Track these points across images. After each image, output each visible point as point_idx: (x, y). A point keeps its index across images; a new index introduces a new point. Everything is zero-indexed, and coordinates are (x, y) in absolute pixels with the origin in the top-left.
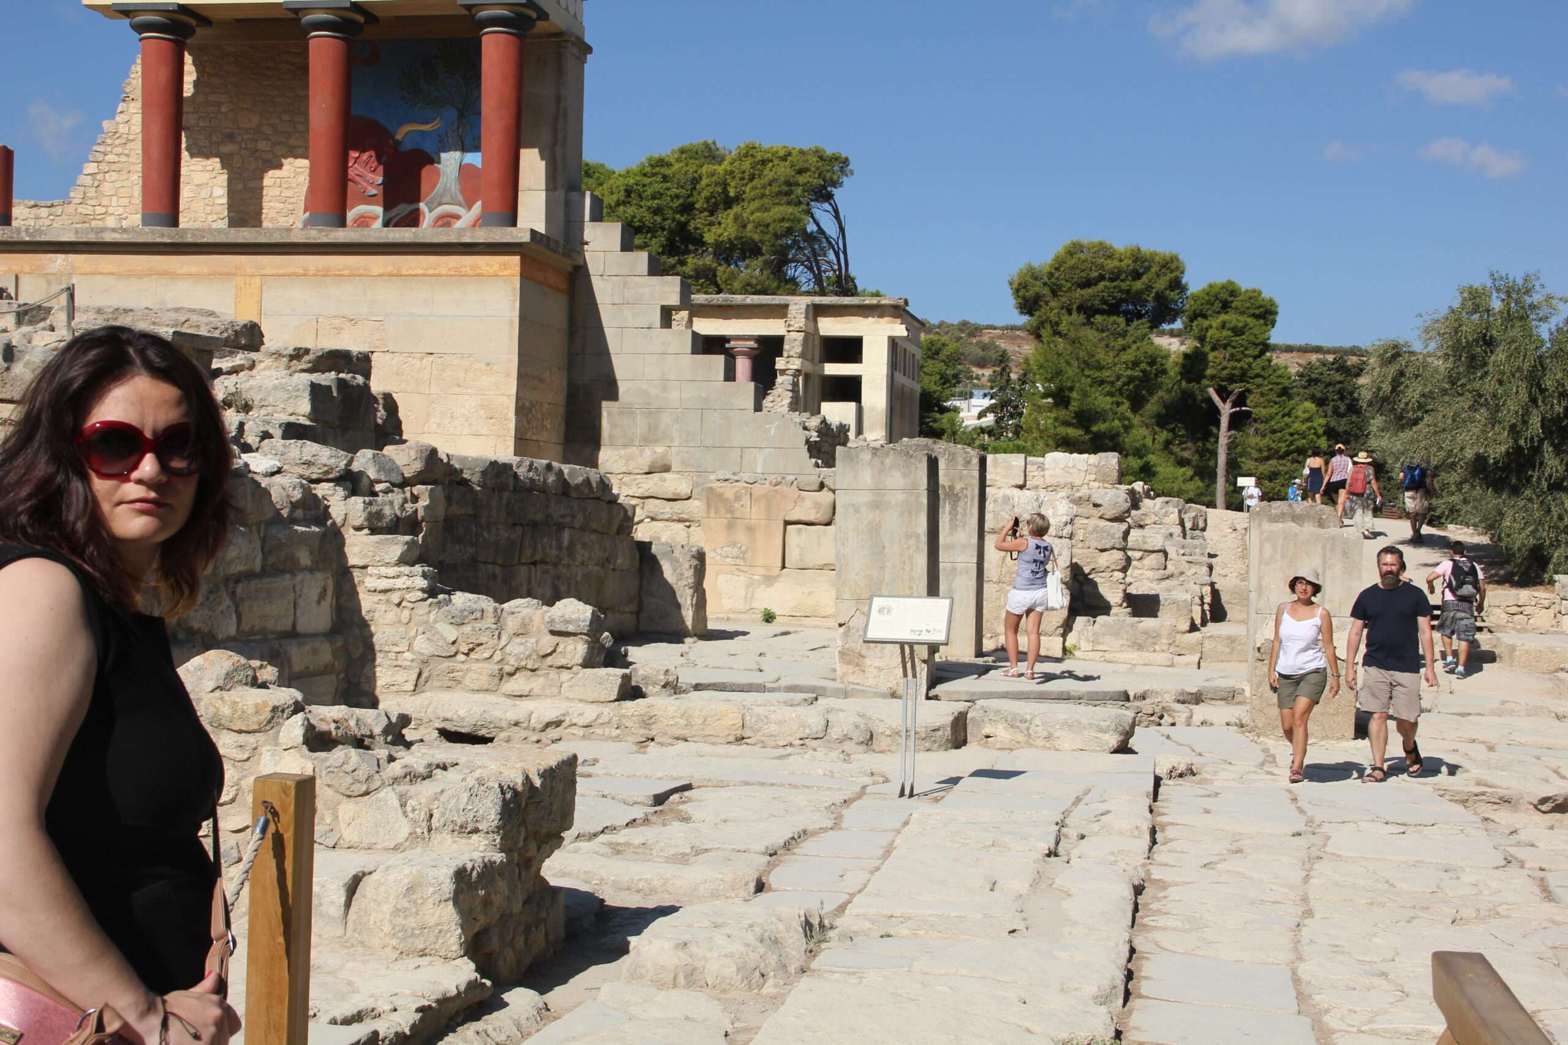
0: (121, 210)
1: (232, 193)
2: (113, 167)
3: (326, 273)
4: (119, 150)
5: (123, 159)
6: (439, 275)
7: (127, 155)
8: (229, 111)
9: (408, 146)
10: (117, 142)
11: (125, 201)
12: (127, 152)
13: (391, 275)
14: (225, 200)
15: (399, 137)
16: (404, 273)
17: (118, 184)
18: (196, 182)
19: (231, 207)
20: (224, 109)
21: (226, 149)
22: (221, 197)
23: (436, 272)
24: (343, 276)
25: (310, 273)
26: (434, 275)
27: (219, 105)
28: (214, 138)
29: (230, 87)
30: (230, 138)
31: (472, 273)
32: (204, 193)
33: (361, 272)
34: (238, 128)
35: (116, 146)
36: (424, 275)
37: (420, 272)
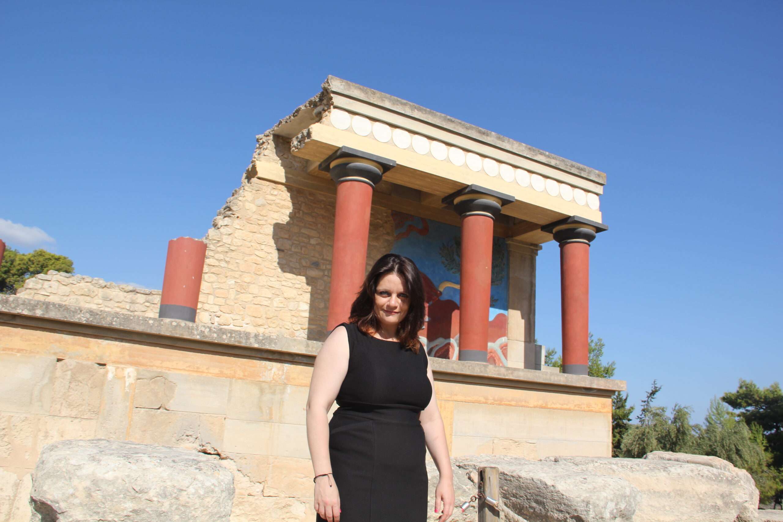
0: (216, 309)
1: (313, 308)
2: (213, 270)
3: (500, 402)
4: (221, 256)
5: (223, 264)
6: (570, 410)
7: (228, 262)
8: (317, 244)
9: (444, 297)
10: (220, 249)
11: (221, 301)
12: (227, 259)
13: (541, 407)
14: (307, 315)
15: (441, 289)
16: (549, 406)
17: (215, 285)
18: (286, 295)
19: (311, 320)
20: (313, 241)
21: (314, 273)
22: (305, 311)
23: (568, 407)
24: (511, 405)
25: (490, 402)
26: (566, 409)
27: (309, 237)
28: (304, 264)
29: (319, 225)
30: (316, 265)
31: (587, 409)
32: (292, 305)
33: (523, 403)
34: (323, 259)
35: (218, 252)
36: (561, 409)
37: (559, 406)
